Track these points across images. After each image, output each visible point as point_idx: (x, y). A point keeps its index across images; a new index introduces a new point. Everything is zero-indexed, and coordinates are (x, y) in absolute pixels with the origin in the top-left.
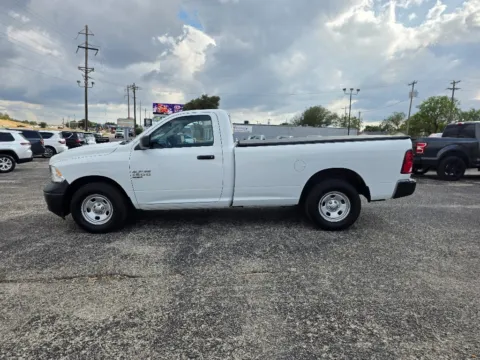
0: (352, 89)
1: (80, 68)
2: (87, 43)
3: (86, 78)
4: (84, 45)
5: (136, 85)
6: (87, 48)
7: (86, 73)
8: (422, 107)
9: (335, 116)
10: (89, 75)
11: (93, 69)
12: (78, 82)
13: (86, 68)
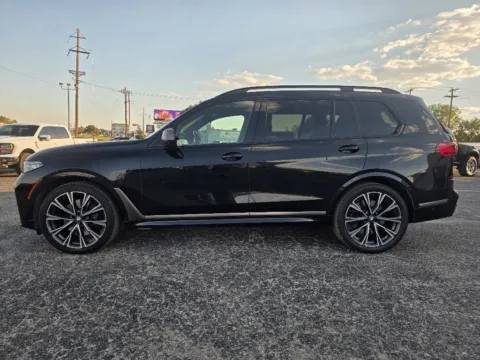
1: (71, 71)
2: (78, 47)
4: (75, 49)
5: (127, 89)
6: (78, 52)
7: (77, 76)
10: (80, 78)
11: (84, 73)
12: (61, 84)
13: (77, 72)
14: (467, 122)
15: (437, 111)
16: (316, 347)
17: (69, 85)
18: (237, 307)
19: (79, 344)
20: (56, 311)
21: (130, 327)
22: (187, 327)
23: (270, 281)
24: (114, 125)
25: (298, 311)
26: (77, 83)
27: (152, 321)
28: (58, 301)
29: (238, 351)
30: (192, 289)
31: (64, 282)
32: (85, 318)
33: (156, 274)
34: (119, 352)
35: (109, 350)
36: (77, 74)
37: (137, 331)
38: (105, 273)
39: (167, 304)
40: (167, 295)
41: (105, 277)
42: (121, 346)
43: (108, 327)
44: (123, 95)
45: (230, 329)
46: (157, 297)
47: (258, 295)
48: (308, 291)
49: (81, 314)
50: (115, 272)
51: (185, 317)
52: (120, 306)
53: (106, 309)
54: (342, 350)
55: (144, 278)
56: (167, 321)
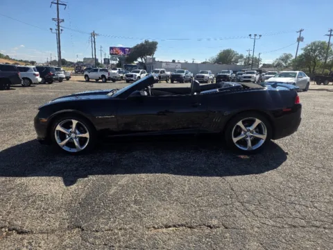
0: (256, 35)
1: (53, 19)
3: (58, 26)
6: (58, 4)
7: (58, 23)
8: (305, 49)
9: (241, 57)
10: (60, 24)
11: (63, 20)
12: (51, 29)
13: (58, 19)
15: (318, 46)
24: (85, 59)
36: (59, 21)
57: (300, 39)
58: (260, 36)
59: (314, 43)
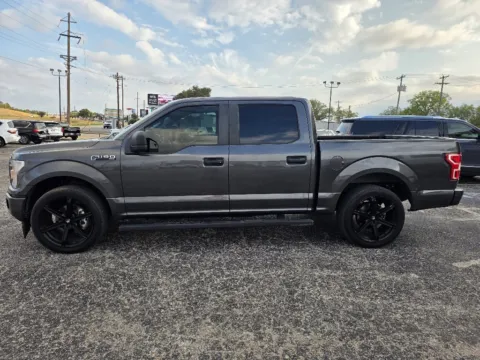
0: (332, 83)
1: (62, 56)
2: (69, 31)
3: (69, 66)
4: (66, 33)
5: (120, 75)
6: (69, 36)
7: (69, 61)
10: (71, 63)
11: (75, 58)
12: (52, 70)
13: (69, 56)
14: (457, 109)
15: (428, 97)
16: (221, 324)
17: (59, 71)
18: (171, 293)
19: (37, 323)
20: (23, 298)
21: (80, 310)
22: (125, 311)
23: (205, 272)
24: (106, 110)
25: (219, 296)
26: (69, 68)
27: (99, 305)
28: (26, 289)
29: (158, 328)
30: (138, 279)
31: (33, 273)
32: (45, 303)
33: (112, 266)
34: (66, 329)
35: (59, 327)
36: (69, 58)
37: (84, 314)
38: (68, 266)
39: (114, 292)
40: (116, 285)
41: (68, 269)
42: (69, 325)
43: (62, 310)
44: (115, 81)
45: (159, 311)
46: (108, 286)
47: (191, 283)
48: (233, 280)
49: (42, 300)
50: (77, 264)
51: (126, 302)
52: (75, 294)
53: (64, 296)
54: (239, 326)
55: (101, 269)
56: (110, 305)
57: (401, 88)
58: (339, 83)
59: (424, 94)
